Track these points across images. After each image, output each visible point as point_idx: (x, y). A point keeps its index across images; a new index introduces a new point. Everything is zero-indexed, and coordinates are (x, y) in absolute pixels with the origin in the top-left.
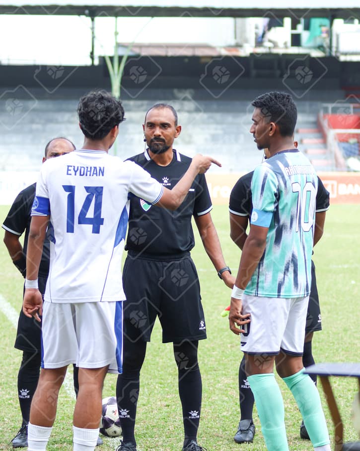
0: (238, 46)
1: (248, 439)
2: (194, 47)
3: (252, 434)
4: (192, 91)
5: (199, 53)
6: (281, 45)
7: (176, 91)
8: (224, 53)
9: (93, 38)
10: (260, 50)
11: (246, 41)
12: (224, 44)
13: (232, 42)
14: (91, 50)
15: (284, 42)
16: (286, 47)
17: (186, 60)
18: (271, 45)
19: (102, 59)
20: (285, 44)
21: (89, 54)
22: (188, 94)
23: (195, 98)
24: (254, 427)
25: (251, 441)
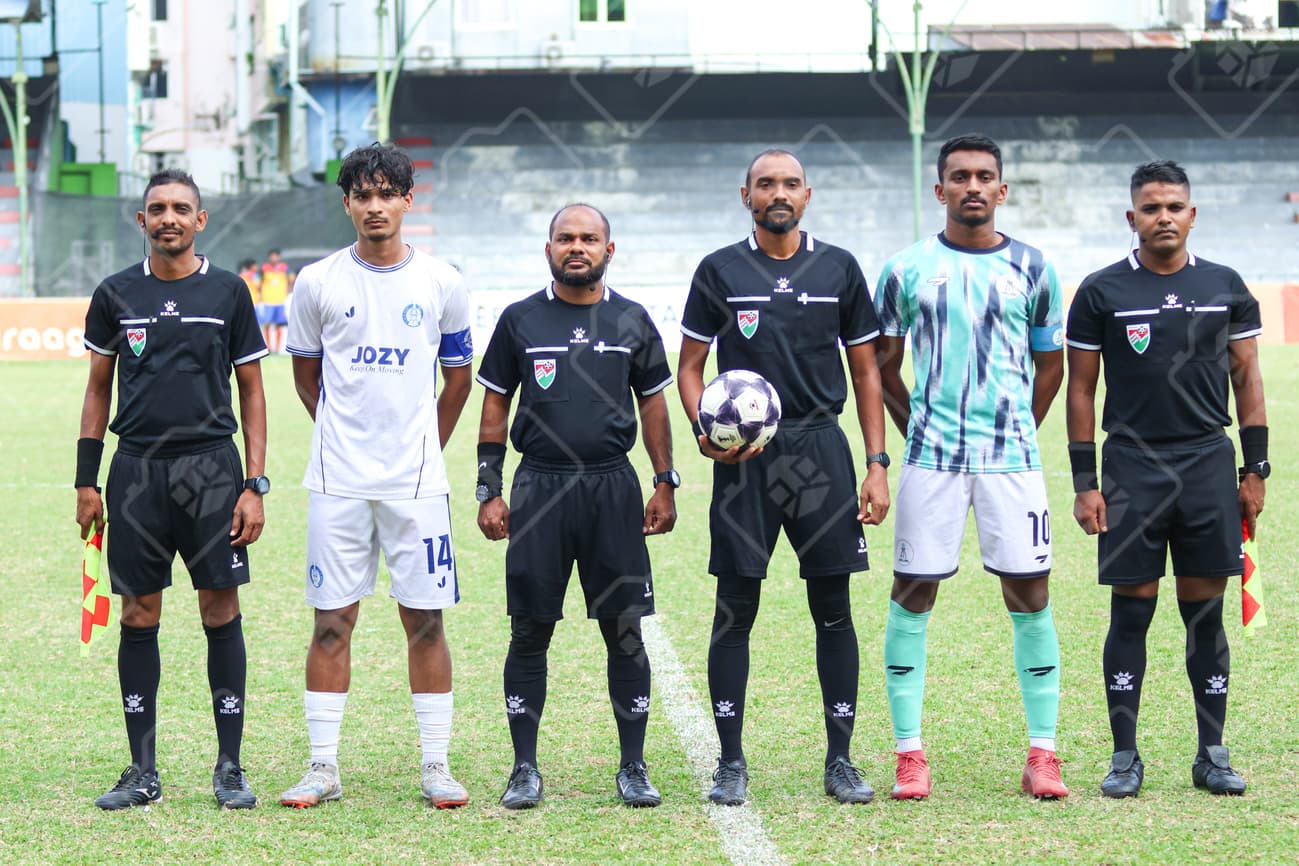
0: (1173, 28)
1: (1127, 789)
2: (1078, 32)
3: (1137, 779)
4: (1075, 120)
5: (1089, 42)
6: (1259, 24)
7: (1041, 120)
8: (1141, 41)
9: (875, 21)
10: (1215, 36)
11: (1189, 18)
12: (1143, 26)
13: (1161, 22)
14: (870, 42)
15: (1264, 19)
16: (1270, 29)
17: (1063, 59)
18: (1237, 25)
19: (892, 59)
20: (1268, 21)
21: (867, 50)
22: (1066, 125)
23: (1080, 135)
24: (1142, 767)
25: (1134, 794)
